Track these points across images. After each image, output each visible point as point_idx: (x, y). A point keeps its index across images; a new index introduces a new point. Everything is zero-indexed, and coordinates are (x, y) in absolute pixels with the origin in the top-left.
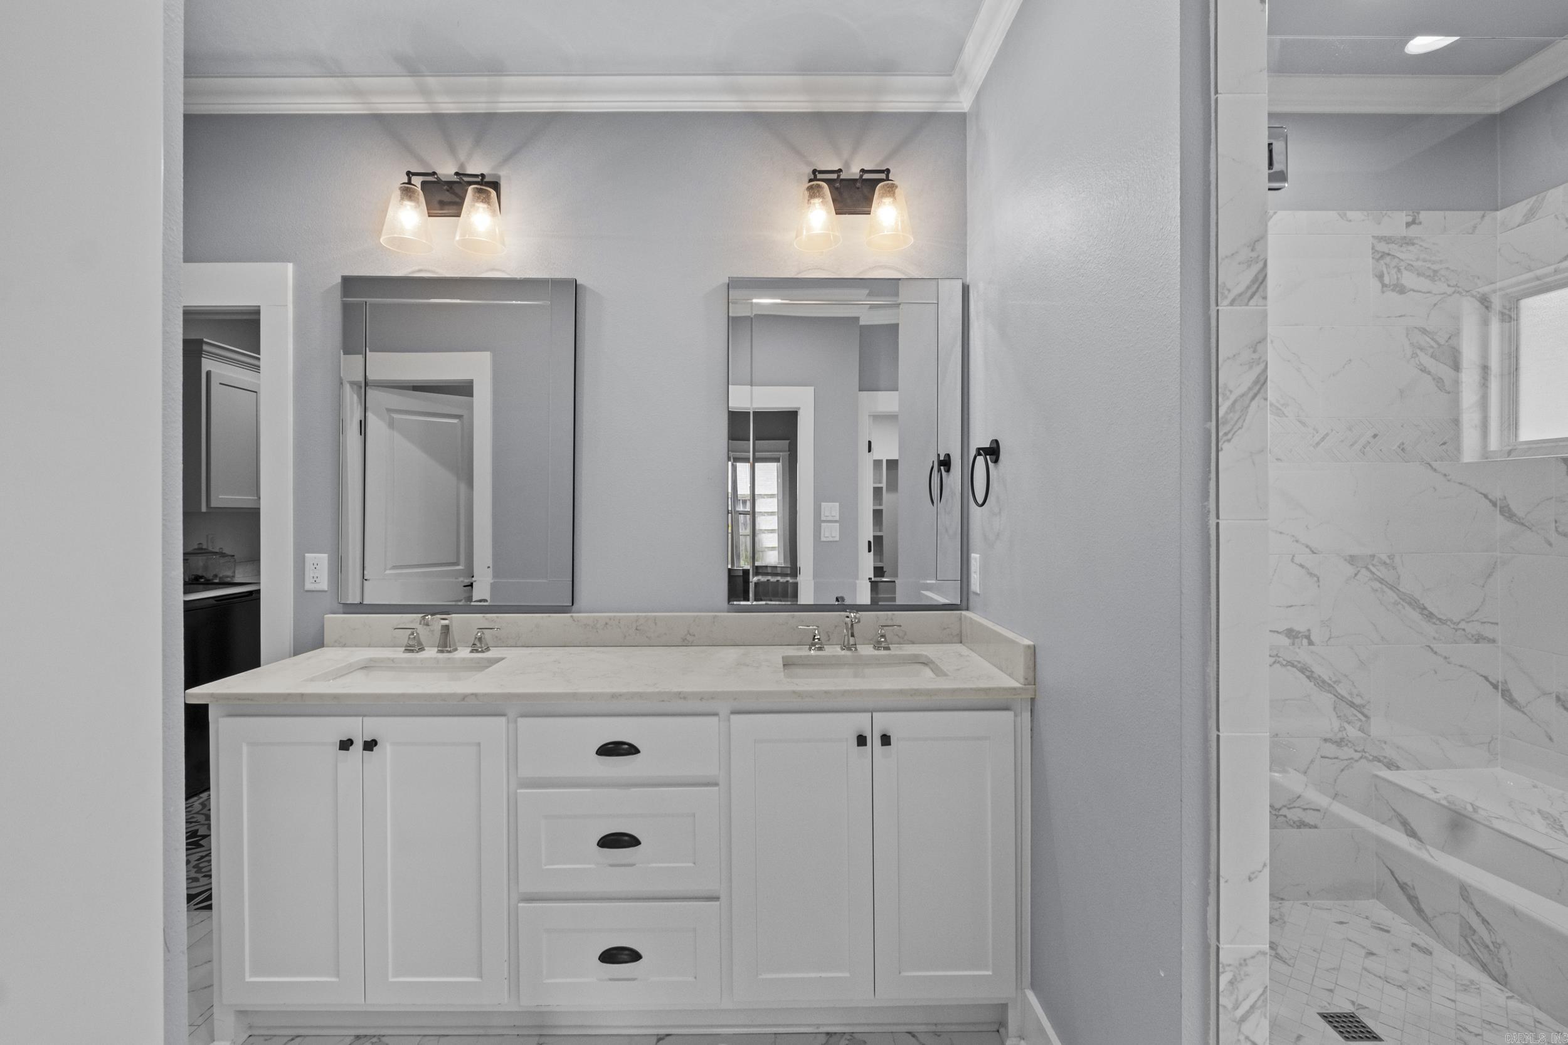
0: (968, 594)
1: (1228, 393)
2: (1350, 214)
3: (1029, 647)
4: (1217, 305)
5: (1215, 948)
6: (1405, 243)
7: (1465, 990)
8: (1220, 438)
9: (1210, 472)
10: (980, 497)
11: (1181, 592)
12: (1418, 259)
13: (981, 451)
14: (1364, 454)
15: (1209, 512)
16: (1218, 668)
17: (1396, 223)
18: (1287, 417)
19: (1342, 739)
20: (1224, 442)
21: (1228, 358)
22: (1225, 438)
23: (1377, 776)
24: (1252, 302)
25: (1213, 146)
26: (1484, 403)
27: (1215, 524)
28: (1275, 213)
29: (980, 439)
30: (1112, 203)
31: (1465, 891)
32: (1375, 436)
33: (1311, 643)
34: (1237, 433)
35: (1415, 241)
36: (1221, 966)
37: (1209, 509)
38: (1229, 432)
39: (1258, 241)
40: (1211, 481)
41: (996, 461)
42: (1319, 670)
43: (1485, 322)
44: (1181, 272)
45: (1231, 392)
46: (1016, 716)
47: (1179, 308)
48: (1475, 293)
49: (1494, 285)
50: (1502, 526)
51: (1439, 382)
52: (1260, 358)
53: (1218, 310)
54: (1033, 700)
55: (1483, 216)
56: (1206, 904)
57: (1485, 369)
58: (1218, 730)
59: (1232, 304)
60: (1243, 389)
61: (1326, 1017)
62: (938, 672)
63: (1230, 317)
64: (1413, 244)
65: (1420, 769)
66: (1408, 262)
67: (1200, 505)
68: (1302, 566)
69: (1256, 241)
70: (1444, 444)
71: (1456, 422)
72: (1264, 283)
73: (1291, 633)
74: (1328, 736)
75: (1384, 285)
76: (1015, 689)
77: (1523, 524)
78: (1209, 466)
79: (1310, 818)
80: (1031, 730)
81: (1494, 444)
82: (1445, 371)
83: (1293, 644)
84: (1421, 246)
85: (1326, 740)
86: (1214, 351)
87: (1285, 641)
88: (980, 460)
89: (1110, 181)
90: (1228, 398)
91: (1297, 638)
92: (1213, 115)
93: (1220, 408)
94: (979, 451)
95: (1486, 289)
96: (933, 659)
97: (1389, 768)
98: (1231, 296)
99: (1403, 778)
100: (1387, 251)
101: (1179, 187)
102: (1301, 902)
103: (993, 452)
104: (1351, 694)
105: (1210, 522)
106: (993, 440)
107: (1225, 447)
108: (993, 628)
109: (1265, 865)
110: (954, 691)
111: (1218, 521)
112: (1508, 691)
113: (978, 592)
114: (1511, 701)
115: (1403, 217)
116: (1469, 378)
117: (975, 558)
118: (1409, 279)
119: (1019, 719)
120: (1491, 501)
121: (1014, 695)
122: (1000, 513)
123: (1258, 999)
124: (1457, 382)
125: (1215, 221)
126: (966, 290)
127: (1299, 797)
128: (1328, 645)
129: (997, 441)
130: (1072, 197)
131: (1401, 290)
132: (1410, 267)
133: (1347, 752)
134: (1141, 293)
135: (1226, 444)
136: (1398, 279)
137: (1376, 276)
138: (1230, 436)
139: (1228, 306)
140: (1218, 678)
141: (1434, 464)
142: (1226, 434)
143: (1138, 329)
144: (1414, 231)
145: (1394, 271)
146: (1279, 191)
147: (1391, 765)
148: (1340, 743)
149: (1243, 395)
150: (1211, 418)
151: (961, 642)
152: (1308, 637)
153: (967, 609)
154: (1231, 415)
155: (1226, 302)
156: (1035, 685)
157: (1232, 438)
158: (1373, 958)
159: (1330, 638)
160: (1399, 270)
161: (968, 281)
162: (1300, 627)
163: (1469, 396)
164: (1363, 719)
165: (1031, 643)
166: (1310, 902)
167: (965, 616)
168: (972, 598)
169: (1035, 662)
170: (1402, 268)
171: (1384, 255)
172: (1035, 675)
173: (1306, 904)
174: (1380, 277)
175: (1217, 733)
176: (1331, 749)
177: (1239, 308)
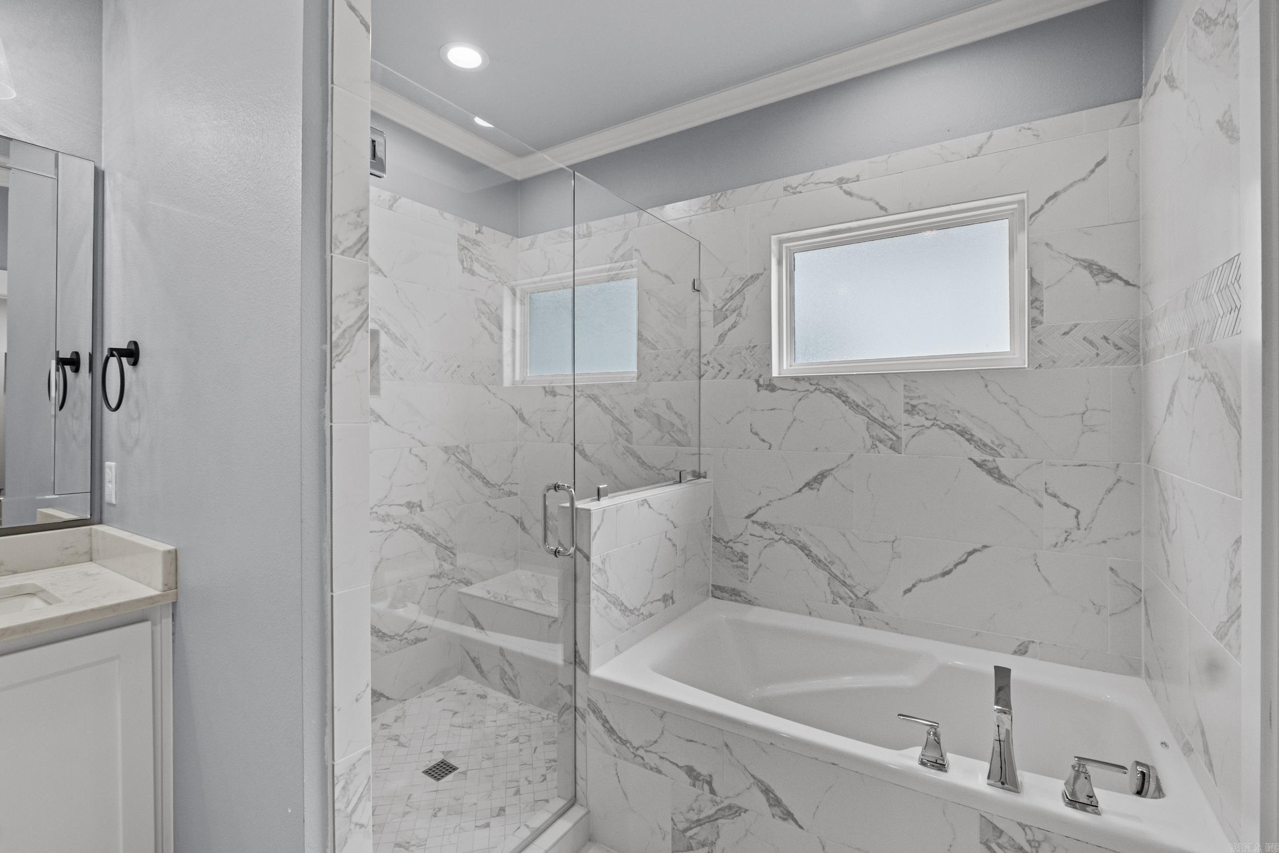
0: (101, 506)
1: (339, 323)
2: (446, 214)
3: (169, 552)
4: (331, 252)
5: (331, 766)
6: (475, 243)
7: (501, 711)
8: (333, 358)
9: (325, 385)
10: (113, 401)
11: (302, 484)
12: (481, 256)
13: (114, 352)
14: (453, 378)
15: (325, 417)
16: (332, 541)
17: (470, 228)
18: (407, 348)
19: (441, 573)
20: (336, 361)
21: (340, 296)
22: (337, 359)
23: (460, 593)
24: (358, 256)
25: (329, 124)
26: (513, 351)
27: (329, 427)
28: (400, 198)
29: (116, 339)
30: (249, 139)
31: (502, 651)
32: (459, 367)
33: (422, 510)
34: (346, 356)
35: (480, 244)
36: (335, 779)
37: (325, 414)
38: (340, 353)
39: (362, 211)
40: (327, 392)
41: (135, 364)
42: (427, 529)
43: (514, 304)
44: (302, 218)
45: (341, 322)
46: (154, 624)
47: (300, 247)
48: (508, 284)
49: (516, 282)
50: (520, 425)
51: (491, 335)
52: (363, 300)
53: (332, 256)
54: (174, 604)
55: (512, 239)
56: (323, 734)
57: (514, 331)
58: (332, 591)
59: (343, 253)
60: (351, 321)
61: (427, 772)
62: (49, 600)
63: (341, 264)
64: (479, 246)
65: (483, 581)
66: (477, 256)
67: (318, 411)
68: (416, 456)
69: (360, 210)
70: (494, 374)
71: (500, 362)
72: (366, 244)
73: (410, 505)
74: (432, 573)
75: (464, 268)
76: (151, 598)
77: (528, 424)
78: (325, 380)
79: (421, 634)
80: (173, 635)
81: (518, 378)
82: (494, 329)
83: (411, 512)
84: (483, 248)
85: (431, 576)
86: (328, 288)
87: (405, 511)
88: (113, 361)
89: (248, 119)
90: (339, 328)
91: (414, 507)
92: (330, 99)
93: (333, 335)
94: (112, 352)
95: (513, 283)
96: (44, 587)
97: (467, 585)
98: (342, 248)
99: (476, 590)
100: (466, 246)
101: (301, 146)
102: (417, 697)
103: (132, 353)
104: (446, 541)
105: (326, 425)
106: (130, 342)
107: (338, 366)
108: (129, 538)
109: (368, 685)
110: (68, 617)
111: (331, 424)
112: (523, 523)
113: (114, 502)
114: (524, 528)
115: (474, 227)
116: (507, 335)
117: (110, 468)
118: (477, 267)
119: (158, 628)
120: (515, 410)
121: (152, 604)
122: (139, 418)
123: (364, 790)
124: (501, 338)
125: (330, 184)
126: (99, 176)
127: (415, 622)
128: (432, 510)
129: (135, 343)
130: (214, 120)
131: (472, 272)
132: (477, 260)
133: (445, 581)
134: (273, 226)
135: (337, 363)
136: (471, 265)
137: (460, 260)
138: (340, 357)
139: (339, 254)
140: (332, 550)
141: (488, 386)
142: (337, 355)
143: (269, 257)
144: (479, 237)
145: (469, 260)
146: (380, 179)
147: (468, 583)
148: (439, 576)
149: (350, 327)
150: (326, 342)
151: (91, 561)
152: (420, 506)
153: (101, 522)
154: (342, 341)
155: (339, 251)
156: (176, 588)
157: (342, 359)
158: (457, 715)
159: (433, 505)
160: (472, 260)
161: (103, 166)
162: (415, 500)
163: (507, 347)
164: (452, 556)
165: (171, 548)
166: (422, 695)
167: (96, 531)
168: (106, 509)
169: (176, 566)
170: (473, 259)
171: (464, 248)
172: (176, 579)
173: (420, 697)
174: (462, 262)
175: (331, 594)
176: (434, 582)
177: (347, 258)
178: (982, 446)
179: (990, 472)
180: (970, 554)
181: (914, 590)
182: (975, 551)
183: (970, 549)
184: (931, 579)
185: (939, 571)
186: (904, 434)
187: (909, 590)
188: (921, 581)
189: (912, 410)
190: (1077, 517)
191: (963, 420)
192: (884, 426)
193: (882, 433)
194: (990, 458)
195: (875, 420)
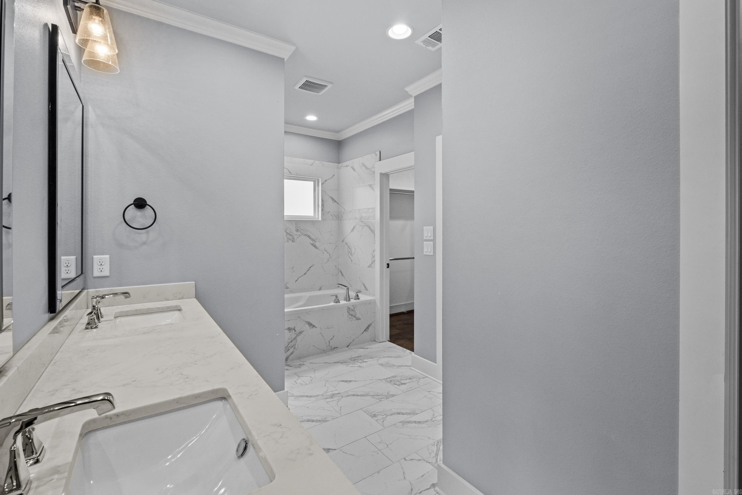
113: (107, 275)
117: (102, 257)
178: (313, 240)
179: (314, 246)
180: (310, 268)
181: (298, 280)
182: (311, 267)
183: (310, 267)
184: (302, 276)
185: (303, 274)
186: (295, 237)
187: (297, 280)
188: (299, 277)
189: (297, 230)
190: (330, 255)
191: (309, 233)
192: (290, 235)
193: (290, 237)
194: (314, 243)
195: (288, 233)
